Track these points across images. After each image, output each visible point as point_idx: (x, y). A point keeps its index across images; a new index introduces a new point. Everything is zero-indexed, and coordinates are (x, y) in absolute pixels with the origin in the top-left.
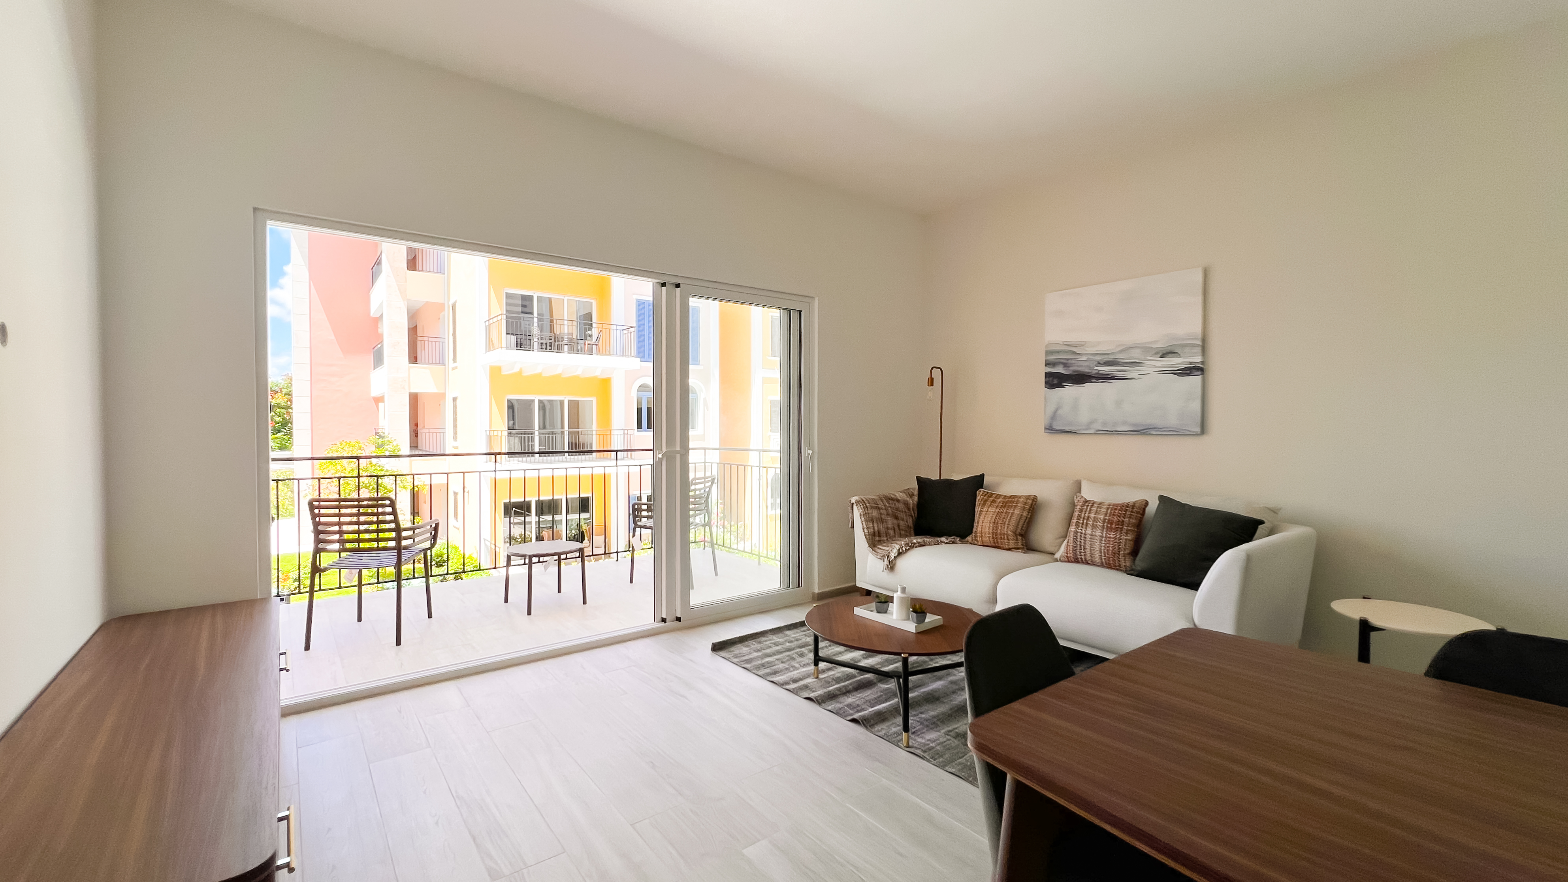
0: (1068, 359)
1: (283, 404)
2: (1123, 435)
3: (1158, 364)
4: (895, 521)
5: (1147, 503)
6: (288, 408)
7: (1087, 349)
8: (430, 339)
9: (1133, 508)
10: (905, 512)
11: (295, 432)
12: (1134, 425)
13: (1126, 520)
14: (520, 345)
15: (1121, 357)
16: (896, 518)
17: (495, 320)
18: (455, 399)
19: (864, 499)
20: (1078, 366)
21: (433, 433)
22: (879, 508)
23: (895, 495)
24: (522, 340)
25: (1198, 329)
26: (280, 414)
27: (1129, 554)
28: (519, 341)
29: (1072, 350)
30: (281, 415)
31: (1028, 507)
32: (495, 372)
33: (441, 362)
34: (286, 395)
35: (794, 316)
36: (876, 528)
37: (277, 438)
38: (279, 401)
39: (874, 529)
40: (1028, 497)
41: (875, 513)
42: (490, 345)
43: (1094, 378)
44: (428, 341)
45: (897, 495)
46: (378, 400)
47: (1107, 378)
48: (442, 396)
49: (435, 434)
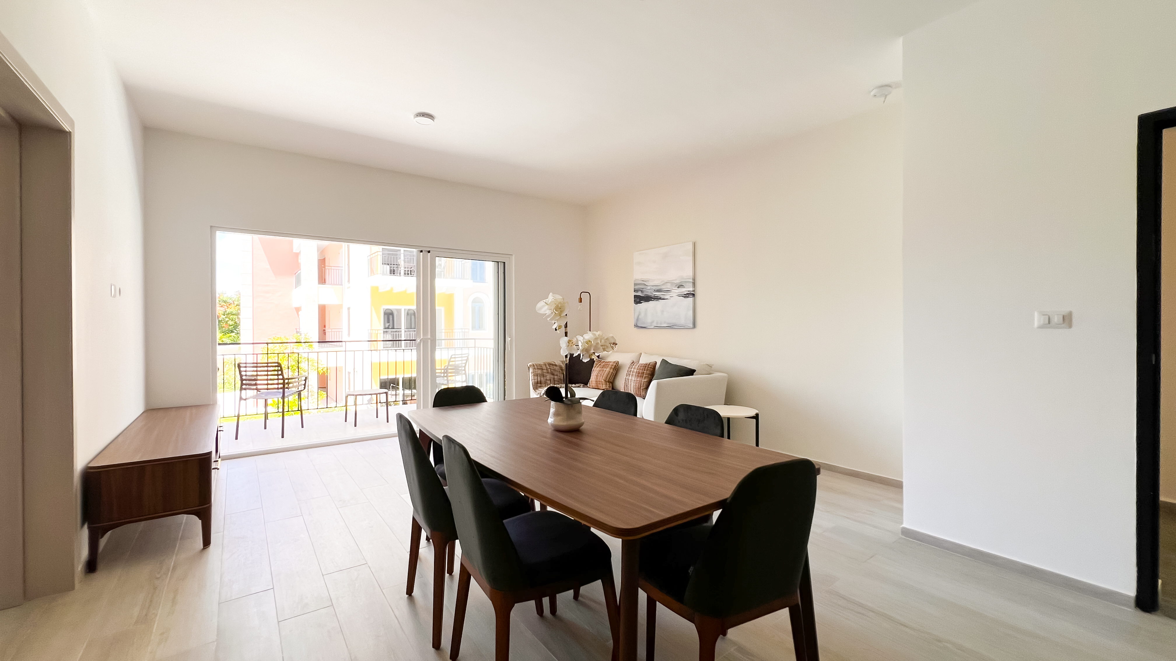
0: (643, 288)
1: (234, 312)
2: (663, 329)
3: (677, 291)
4: (552, 376)
5: (656, 363)
6: (238, 314)
7: (650, 283)
8: (332, 268)
9: (649, 366)
10: (559, 371)
11: (242, 332)
12: (668, 323)
13: (645, 371)
14: (393, 272)
15: (664, 288)
16: (553, 374)
17: (374, 255)
18: (349, 309)
19: (534, 364)
20: (646, 292)
21: (334, 332)
22: (542, 369)
23: (555, 363)
24: (395, 269)
25: (690, 273)
26: (232, 319)
27: (645, 388)
28: (392, 268)
29: (644, 283)
30: (234, 319)
31: (613, 367)
32: (375, 290)
33: (340, 283)
34: (237, 305)
35: (501, 266)
36: (539, 380)
37: (231, 336)
38: (231, 310)
39: (538, 380)
40: (614, 362)
41: (539, 372)
42: (372, 272)
43: (653, 298)
44: (331, 269)
45: (556, 362)
46: (298, 310)
47: (657, 298)
48: (340, 307)
49: (335, 333)
